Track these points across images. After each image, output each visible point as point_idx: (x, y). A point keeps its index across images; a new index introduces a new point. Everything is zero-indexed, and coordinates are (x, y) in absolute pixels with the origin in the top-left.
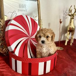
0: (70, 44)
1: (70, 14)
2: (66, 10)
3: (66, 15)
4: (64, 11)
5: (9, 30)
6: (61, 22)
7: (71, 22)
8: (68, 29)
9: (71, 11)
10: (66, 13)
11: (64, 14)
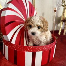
0: (63, 34)
1: (63, 4)
2: (59, 2)
4: (57, 2)
5: (6, 15)
7: (64, 12)
8: (62, 19)
9: (64, 1)
10: (58, 5)
11: (57, 5)
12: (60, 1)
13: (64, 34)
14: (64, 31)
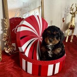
3: (67, 13)
5: (21, 31)
6: (63, 21)
8: (69, 27)
10: (67, 11)
12: (69, 7)
13: (71, 41)
14: (71, 39)
